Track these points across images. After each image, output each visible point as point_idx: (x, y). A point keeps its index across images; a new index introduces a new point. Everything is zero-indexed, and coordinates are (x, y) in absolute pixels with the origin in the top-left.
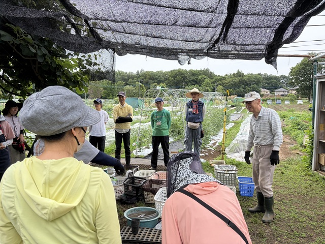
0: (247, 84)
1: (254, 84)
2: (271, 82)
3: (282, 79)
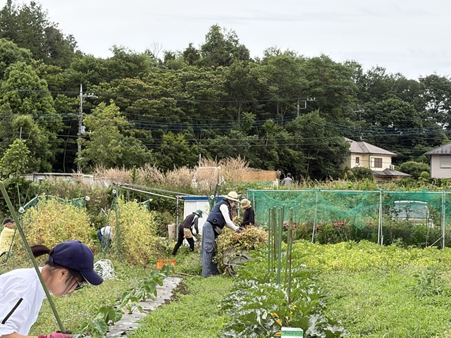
0: (271, 109)
1: (313, 106)
2: (382, 108)
3: (429, 99)
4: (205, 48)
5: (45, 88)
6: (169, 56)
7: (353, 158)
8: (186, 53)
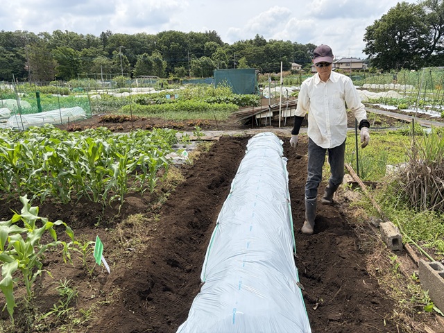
0: (274, 56)
2: (297, 53)
3: (308, 50)
8: (250, 41)
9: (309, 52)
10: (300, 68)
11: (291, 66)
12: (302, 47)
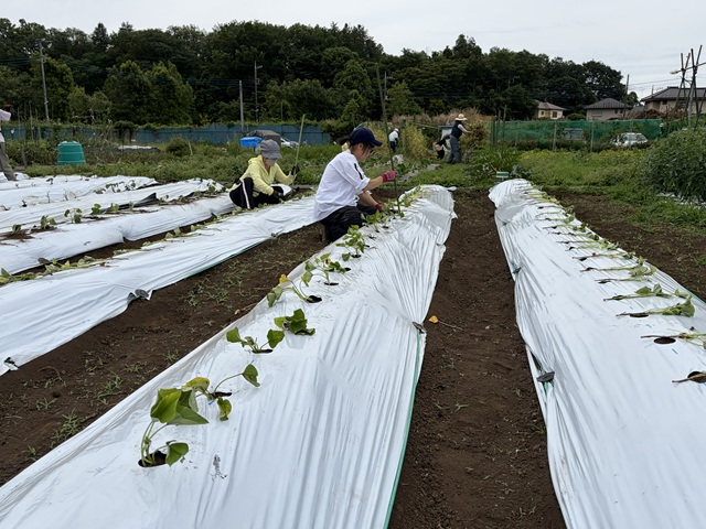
1: (518, 81)
2: (559, 82)
3: (588, 76)
4: (455, 48)
5: (365, 75)
6: (435, 54)
7: (540, 112)
8: (445, 52)
9: (589, 80)
10: (560, 114)
11: (536, 109)
12: (573, 69)
